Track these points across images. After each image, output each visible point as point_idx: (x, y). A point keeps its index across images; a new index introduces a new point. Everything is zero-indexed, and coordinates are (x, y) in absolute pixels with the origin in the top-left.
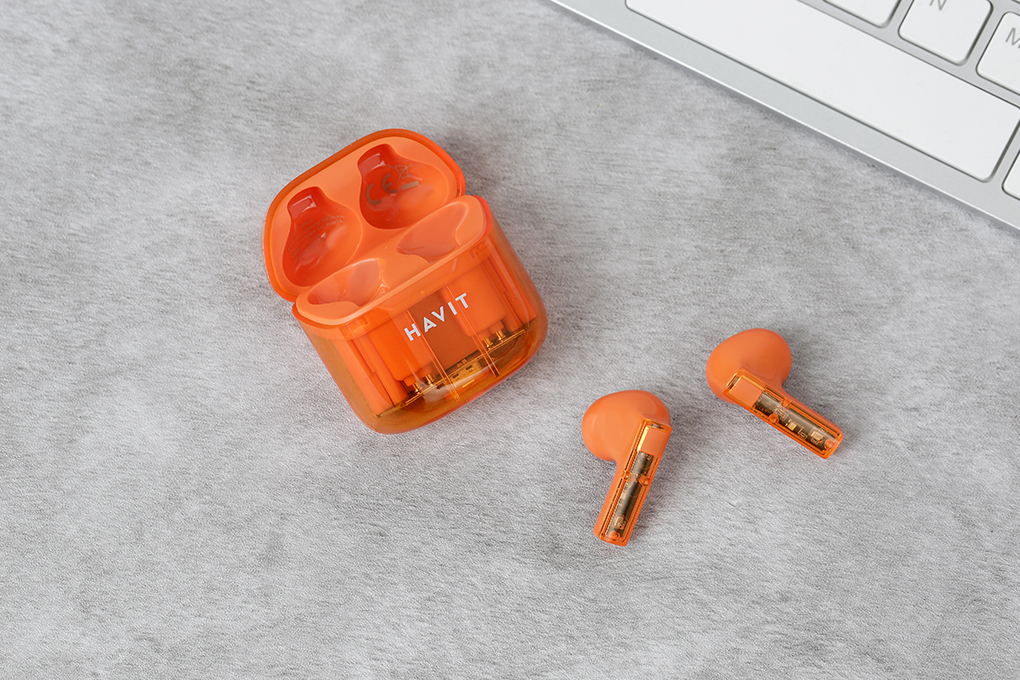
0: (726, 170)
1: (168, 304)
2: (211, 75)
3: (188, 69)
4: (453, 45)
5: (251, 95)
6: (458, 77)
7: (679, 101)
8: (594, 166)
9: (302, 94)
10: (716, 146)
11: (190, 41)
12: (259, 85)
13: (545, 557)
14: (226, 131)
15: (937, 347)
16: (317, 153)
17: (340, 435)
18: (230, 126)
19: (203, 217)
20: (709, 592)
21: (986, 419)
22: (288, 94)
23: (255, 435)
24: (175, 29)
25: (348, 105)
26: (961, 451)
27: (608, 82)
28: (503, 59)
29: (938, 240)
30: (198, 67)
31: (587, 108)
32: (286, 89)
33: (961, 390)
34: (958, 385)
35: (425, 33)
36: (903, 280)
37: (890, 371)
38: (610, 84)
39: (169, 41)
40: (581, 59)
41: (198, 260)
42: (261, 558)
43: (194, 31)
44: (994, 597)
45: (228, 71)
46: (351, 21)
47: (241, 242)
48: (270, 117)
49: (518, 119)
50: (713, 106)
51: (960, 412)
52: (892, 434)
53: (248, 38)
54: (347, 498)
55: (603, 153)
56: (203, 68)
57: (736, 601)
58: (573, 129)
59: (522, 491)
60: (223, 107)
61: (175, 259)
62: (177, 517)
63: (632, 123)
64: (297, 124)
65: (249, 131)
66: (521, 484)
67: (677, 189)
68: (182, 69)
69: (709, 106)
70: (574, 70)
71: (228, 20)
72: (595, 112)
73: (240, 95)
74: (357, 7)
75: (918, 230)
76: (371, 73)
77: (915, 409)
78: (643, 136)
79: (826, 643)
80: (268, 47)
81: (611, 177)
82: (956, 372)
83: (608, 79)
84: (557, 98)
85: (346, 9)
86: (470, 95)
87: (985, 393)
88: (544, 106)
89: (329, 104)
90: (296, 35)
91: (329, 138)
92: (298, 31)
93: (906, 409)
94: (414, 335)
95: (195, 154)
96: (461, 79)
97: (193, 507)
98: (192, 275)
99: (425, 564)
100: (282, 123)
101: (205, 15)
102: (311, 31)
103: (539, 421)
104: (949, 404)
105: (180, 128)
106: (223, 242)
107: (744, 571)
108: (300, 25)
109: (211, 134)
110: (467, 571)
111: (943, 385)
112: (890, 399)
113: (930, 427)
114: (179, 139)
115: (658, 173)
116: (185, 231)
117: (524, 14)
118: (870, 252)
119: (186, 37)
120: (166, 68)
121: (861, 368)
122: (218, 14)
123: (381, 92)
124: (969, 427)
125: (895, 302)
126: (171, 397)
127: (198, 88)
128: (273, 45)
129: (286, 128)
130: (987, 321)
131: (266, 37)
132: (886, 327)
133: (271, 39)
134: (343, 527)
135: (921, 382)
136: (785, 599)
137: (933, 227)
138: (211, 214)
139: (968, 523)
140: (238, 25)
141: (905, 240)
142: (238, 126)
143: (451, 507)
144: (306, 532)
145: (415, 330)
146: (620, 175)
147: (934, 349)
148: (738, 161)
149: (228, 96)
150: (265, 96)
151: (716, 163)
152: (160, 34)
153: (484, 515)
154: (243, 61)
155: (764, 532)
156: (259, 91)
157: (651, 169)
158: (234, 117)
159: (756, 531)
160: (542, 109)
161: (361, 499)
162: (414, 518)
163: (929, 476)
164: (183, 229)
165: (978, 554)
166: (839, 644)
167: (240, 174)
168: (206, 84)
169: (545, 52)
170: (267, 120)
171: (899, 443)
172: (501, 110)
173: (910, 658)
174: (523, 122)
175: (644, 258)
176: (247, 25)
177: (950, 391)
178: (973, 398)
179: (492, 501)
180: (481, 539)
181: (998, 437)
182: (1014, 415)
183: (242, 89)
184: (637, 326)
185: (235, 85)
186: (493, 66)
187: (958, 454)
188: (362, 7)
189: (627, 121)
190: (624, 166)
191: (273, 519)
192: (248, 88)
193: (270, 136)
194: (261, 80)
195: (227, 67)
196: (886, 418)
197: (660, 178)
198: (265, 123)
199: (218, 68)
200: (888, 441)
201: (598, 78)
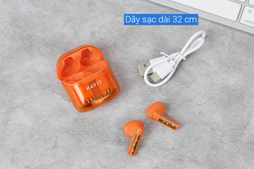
0: (153, 53)
1: (28, 91)
2: (34, 38)
3: (29, 37)
4: (89, 28)
5: (44, 42)
6: (91, 36)
7: (141, 38)
8: (123, 54)
9: (55, 41)
10: (151, 48)
11: (29, 31)
12: (45, 40)
13: (117, 143)
14: (38, 51)
15: (204, 91)
16: (59, 54)
17: (69, 118)
18: (39, 49)
19: (34, 70)
20: (156, 149)
21: (216, 106)
22: (52, 42)
23: (49, 119)
24: (25, 28)
25: (66, 43)
26: (211, 114)
27: (125, 35)
28: (101, 31)
29: (202, 66)
30: (31, 36)
31: (121, 41)
32: (51, 40)
33: (210, 100)
34: (209, 99)
35: (83, 26)
36: (195, 76)
37: (194, 97)
38: (126, 35)
39: (24, 31)
40: (118, 30)
41: (34, 80)
42: (53, 147)
43: (29, 28)
44: (220, 146)
45: (38, 37)
46: (65, 24)
47: (43, 76)
48: (48, 47)
49: (105, 44)
50: (149, 39)
51: (210, 105)
52: (195, 111)
53: (42, 29)
54: (71, 132)
55: (125, 51)
56: (32, 37)
57: (162, 150)
58: (118, 46)
59: (112, 129)
60: (37, 45)
61: (28, 80)
62: (33, 139)
63: (131, 44)
64: (54, 48)
65: (44, 50)
66: (111, 127)
67: (142, 58)
68: (27, 37)
69: (148, 39)
70: (117, 33)
71: (37, 25)
72: (123, 42)
73: (41, 42)
74: (67, 21)
75: (198, 65)
76: (71, 36)
77: (200, 105)
78: (134, 47)
79: (183, 159)
80: (47, 31)
81: (127, 56)
82: (208, 96)
83: (125, 34)
84: (114, 39)
85: (64, 22)
86: (94, 40)
87: (215, 100)
88: (111, 41)
89: (61, 43)
90: (53, 28)
91: (62, 51)
92: (53, 27)
93: (198, 105)
94: (88, 89)
95: (32, 56)
96: (92, 36)
97: (36, 136)
98: (33, 84)
99: (90, 146)
100: (51, 48)
101: (32, 25)
102: (56, 27)
103: (114, 112)
104: (207, 103)
105: (28, 50)
106: (39, 76)
107: (163, 144)
108: (54, 26)
109: (35, 52)
110: (100, 147)
111: (205, 99)
112: (194, 103)
113: (203, 109)
114: (27, 53)
115: (138, 55)
116: (30, 74)
117: (105, 21)
118: (187, 70)
119: (28, 30)
120: (23, 37)
121: (187, 96)
122: (35, 24)
123: (73, 40)
124: (212, 108)
125: (193, 81)
126: (30, 112)
127: (31, 41)
128: (48, 31)
129: (52, 49)
130: (215, 84)
131: (46, 29)
132: (192, 87)
133: (47, 29)
134: (71, 139)
135: (201, 99)
136: (173, 149)
137: (201, 64)
138: (36, 70)
139: (213, 130)
140: (40, 26)
141: (195, 67)
142: (41, 49)
143: (95, 133)
144: (63, 141)
145: (89, 88)
146: (129, 56)
147: (203, 91)
148: (156, 51)
149: (38, 43)
150: (47, 42)
151: (151, 52)
152: (22, 29)
153: (103, 134)
154: (41, 35)
155: (167, 134)
156: (45, 41)
157: (136, 54)
158: (40, 47)
159: (165, 134)
160: (110, 42)
161: (75, 132)
162: (87, 136)
163: (204, 120)
164: (30, 73)
165: (216, 137)
166: (186, 159)
167: (42, 60)
168: (33, 40)
169: (110, 29)
170: (48, 48)
171: (196, 113)
172: (101, 43)
173: (202, 161)
174: (106, 45)
175: (136, 74)
176: (42, 26)
177: (207, 100)
178: (212, 102)
179: (105, 131)
180: (103, 140)
181: (219, 110)
182: (222, 105)
183: (41, 41)
184: (135, 90)
185: (40, 40)
186: (99, 33)
187: (210, 114)
188: (68, 21)
189: (130, 43)
190: (130, 54)
191: (55, 138)
192: (43, 41)
193: (48, 51)
194: (46, 39)
195: (38, 36)
196: (193, 107)
197: (138, 56)
198: (47, 48)
199: (36, 36)
200: (194, 112)
201: (123, 34)
